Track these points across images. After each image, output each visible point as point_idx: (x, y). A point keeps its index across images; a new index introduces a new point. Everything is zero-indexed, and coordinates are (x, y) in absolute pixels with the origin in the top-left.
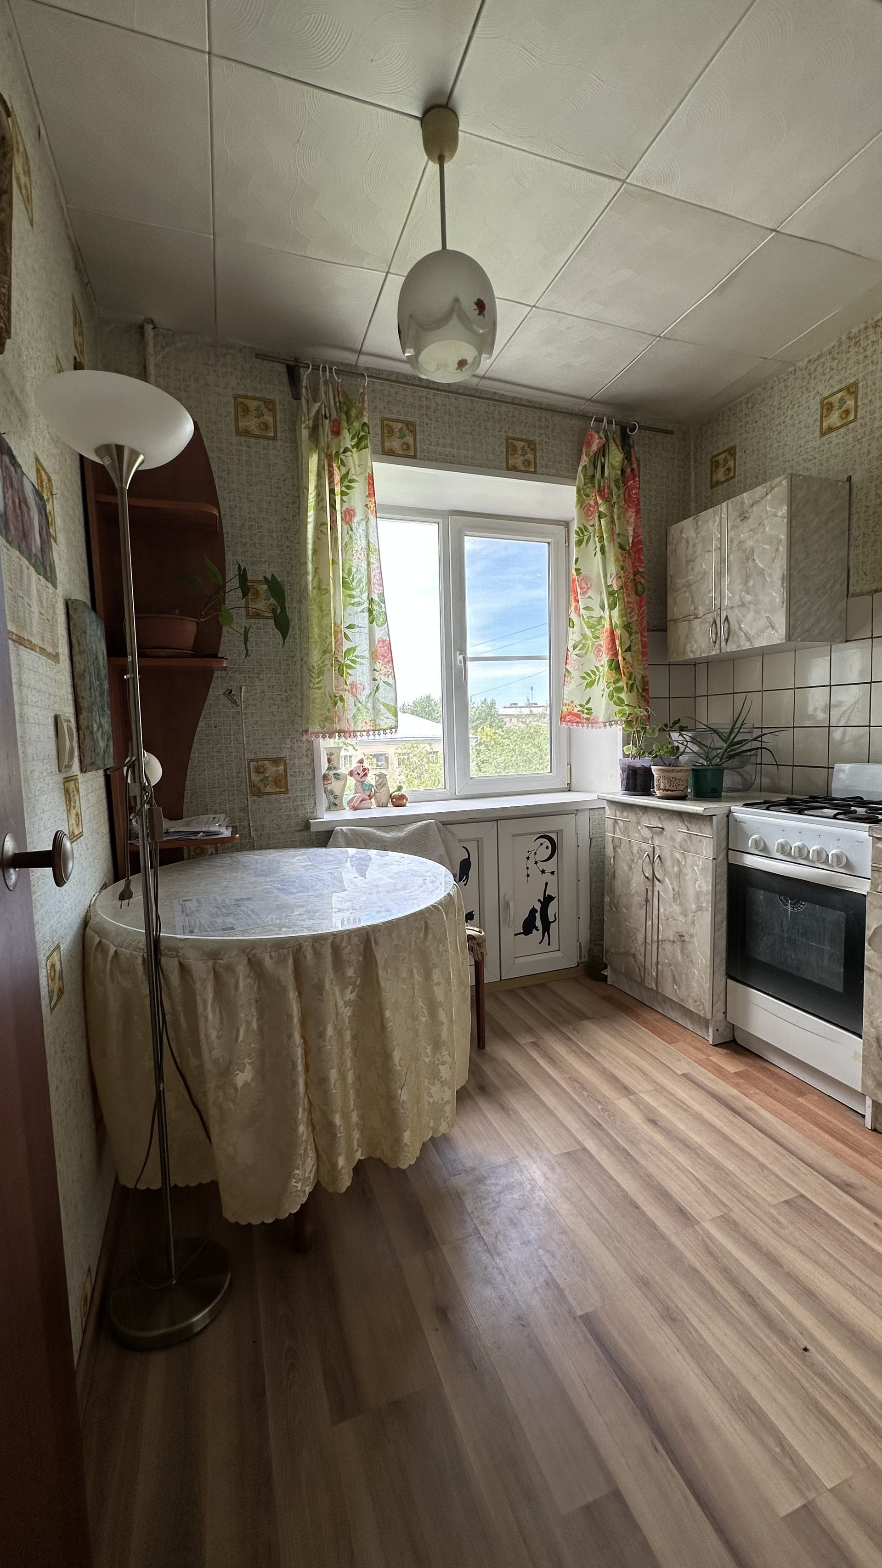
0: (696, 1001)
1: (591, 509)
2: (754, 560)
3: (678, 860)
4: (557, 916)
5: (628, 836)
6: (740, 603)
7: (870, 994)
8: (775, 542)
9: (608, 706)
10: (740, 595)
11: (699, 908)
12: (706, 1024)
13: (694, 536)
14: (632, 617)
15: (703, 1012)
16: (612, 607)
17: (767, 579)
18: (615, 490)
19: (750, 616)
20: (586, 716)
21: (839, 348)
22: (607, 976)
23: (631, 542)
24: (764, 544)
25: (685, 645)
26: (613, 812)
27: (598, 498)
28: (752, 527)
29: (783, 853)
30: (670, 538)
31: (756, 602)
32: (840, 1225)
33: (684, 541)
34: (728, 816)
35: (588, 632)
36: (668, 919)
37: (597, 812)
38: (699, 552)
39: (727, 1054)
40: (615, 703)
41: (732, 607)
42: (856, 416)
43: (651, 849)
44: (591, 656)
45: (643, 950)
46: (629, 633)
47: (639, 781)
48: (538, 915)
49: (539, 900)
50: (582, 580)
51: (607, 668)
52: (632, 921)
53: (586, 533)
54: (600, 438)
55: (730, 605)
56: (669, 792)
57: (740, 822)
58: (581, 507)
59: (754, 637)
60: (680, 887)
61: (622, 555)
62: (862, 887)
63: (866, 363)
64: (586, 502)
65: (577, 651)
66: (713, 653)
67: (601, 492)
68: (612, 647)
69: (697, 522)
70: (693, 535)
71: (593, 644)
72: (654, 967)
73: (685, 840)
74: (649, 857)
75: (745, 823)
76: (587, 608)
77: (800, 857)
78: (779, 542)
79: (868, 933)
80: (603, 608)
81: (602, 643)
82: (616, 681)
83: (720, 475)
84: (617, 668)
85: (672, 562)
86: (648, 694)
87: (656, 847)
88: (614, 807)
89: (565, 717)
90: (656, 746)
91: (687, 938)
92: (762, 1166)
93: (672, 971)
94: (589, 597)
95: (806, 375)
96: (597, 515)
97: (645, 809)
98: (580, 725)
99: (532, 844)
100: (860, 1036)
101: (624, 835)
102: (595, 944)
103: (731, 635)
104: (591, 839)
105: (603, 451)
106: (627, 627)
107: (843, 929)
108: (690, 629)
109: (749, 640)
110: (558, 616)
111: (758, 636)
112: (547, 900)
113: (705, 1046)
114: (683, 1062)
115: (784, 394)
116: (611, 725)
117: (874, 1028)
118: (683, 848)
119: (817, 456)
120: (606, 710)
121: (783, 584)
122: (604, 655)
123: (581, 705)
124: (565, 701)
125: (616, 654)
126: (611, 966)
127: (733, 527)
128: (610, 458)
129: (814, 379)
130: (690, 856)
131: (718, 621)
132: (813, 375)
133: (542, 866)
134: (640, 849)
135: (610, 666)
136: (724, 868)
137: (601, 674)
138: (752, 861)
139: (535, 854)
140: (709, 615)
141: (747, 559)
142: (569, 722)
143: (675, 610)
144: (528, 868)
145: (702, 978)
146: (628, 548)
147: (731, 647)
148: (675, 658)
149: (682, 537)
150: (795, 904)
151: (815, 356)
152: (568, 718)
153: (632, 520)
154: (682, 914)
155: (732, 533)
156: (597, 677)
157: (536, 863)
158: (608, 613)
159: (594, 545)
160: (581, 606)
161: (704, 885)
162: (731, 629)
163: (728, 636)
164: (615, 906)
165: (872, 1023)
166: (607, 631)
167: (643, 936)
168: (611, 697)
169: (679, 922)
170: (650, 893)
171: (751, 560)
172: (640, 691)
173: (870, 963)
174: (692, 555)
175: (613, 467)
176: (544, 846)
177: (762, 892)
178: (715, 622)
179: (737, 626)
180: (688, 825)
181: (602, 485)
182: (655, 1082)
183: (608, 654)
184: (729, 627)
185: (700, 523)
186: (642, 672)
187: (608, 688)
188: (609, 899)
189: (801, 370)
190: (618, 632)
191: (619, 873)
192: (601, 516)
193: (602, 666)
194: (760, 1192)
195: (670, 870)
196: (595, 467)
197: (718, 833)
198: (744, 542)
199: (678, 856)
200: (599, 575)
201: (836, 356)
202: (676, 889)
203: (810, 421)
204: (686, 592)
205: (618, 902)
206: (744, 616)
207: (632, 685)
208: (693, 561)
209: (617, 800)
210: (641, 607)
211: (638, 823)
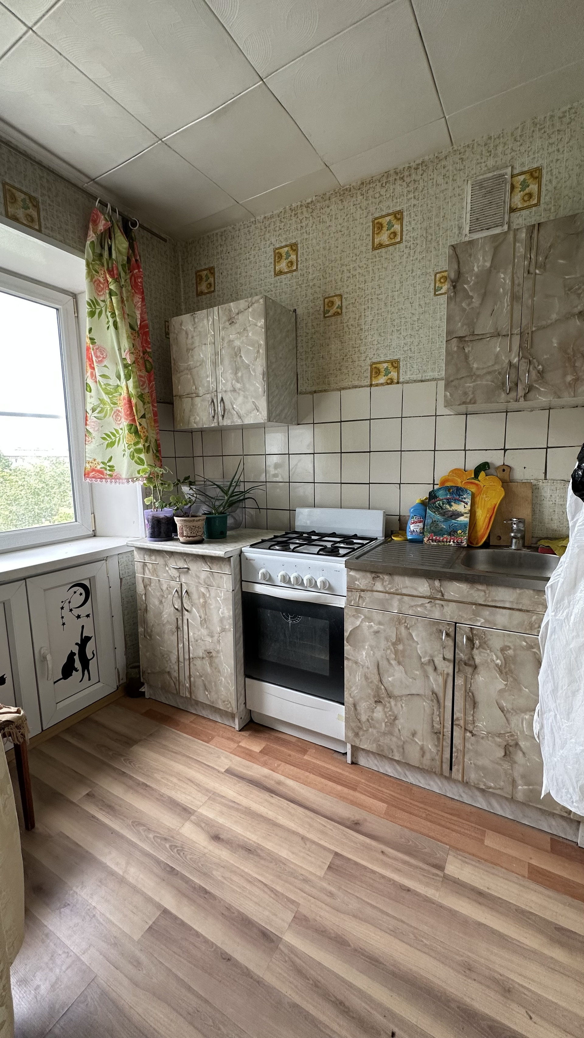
0: (224, 702)
1: (101, 286)
2: (241, 356)
3: (203, 593)
4: (95, 652)
5: (157, 576)
6: (232, 389)
7: (348, 675)
8: (256, 345)
9: (129, 466)
10: (232, 383)
11: (223, 630)
12: (233, 716)
13: (192, 330)
14: (144, 389)
15: (230, 709)
16: (128, 378)
17: (252, 372)
18: (123, 274)
19: (240, 399)
20: (109, 473)
21: (284, 214)
22: (144, 692)
23: (139, 324)
24: (248, 345)
25: (190, 417)
26: (142, 556)
27: (108, 276)
28: (239, 331)
29: (284, 582)
30: (171, 328)
31: (244, 389)
32: (365, 868)
33: (184, 333)
34: (240, 555)
35: (106, 398)
36: (197, 641)
37: (124, 556)
38: (197, 344)
39: (250, 735)
40: (136, 462)
41: (226, 391)
42: (297, 268)
43: (179, 586)
44: (110, 419)
45: (176, 668)
46: (143, 402)
47: (163, 529)
48: (76, 658)
49: (77, 644)
50: (97, 349)
51: (127, 432)
52: (165, 646)
53: (97, 307)
54: (106, 219)
55: (224, 389)
56: (191, 538)
57: (250, 560)
58: (91, 280)
59: (243, 416)
60: (206, 614)
61: (132, 333)
62: (340, 603)
63: (302, 232)
64: (96, 277)
65: (95, 414)
66: (213, 425)
67: (111, 272)
68: (130, 414)
69: (194, 319)
70: (190, 328)
71: (112, 409)
72: (188, 680)
73: (208, 577)
74: (178, 592)
75: (254, 560)
76: (103, 376)
77: (296, 584)
78: (260, 345)
79: (346, 634)
80: (119, 377)
81: (120, 408)
82: (136, 444)
83: (203, 287)
84: (136, 432)
85: (174, 349)
86: (160, 454)
87: (184, 584)
88: (142, 552)
89: (88, 474)
90: (173, 498)
91: (214, 654)
92: (303, 838)
93: (203, 680)
94: (105, 366)
95: (263, 228)
96: (107, 291)
97: (172, 554)
98: (104, 480)
99: (64, 594)
100: (343, 704)
101: (153, 575)
102: (131, 668)
103: (226, 413)
104: (121, 579)
105: (109, 233)
106: (141, 397)
107: (328, 634)
108: (193, 404)
109: (240, 418)
110: (72, 380)
111: (247, 415)
112: (85, 640)
113: (234, 734)
114: (222, 758)
115: (249, 237)
116: (133, 481)
117: (352, 698)
118: (206, 584)
119: (273, 289)
120: (128, 469)
121: (263, 378)
122: (123, 420)
123: (103, 463)
124: (87, 459)
125: (134, 420)
126: (148, 683)
127: (223, 328)
128: (117, 242)
129: (269, 232)
130: (213, 591)
131: (215, 401)
132: (268, 229)
133: (76, 612)
134: (169, 588)
135: (130, 430)
136: (240, 596)
137: (121, 436)
138: (260, 589)
139: (70, 602)
140: (208, 396)
141: (236, 355)
142: (93, 478)
143: (179, 389)
144: (62, 617)
145: (228, 683)
146: (137, 329)
147: (227, 422)
148: (181, 426)
149: (181, 329)
150: (294, 618)
151: (268, 215)
152: (91, 475)
153: (139, 304)
154: (209, 635)
155: (222, 333)
156: (117, 439)
157: (71, 610)
158: (124, 383)
159: (106, 319)
160: (97, 374)
161: (226, 611)
162: (226, 408)
163: (224, 413)
164: (149, 634)
165: (350, 694)
166: (124, 399)
167: (176, 657)
168: (132, 457)
169: (206, 642)
170: (180, 622)
171: (238, 357)
172: (155, 452)
173: (348, 655)
174: (192, 344)
175: (120, 252)
176: (78, 593)
177: (269, 611)
178: (213, 401)
179: (230, 407)
180: (210, 565)
181: (110, 266)
182: (208, 790)
183: (127, 419)
184: (224, 407)
185: (196, 320)
186: (155, 436)
187: (129, 449)
188: (143, 630)
189: (259, 222)
190: (134, 401)
191: (151, 607)
192: (113, 294)
193: (121, 429)
194: (311, 869)
195: (197, 601)
196: (102, 247)
197: (235, 570)
198: (233, 341)
199: (203, 590)
200: (113, 348)
201: (283, 220)
202: (203, 616)
203: (267, 262)
204: (187, 374)
205: (152, 631)
206: (235, 399)
207: (149, 446)
208: (192, 350)
209: (146, 547)
210: (150, 381)
211: (166, 565)
